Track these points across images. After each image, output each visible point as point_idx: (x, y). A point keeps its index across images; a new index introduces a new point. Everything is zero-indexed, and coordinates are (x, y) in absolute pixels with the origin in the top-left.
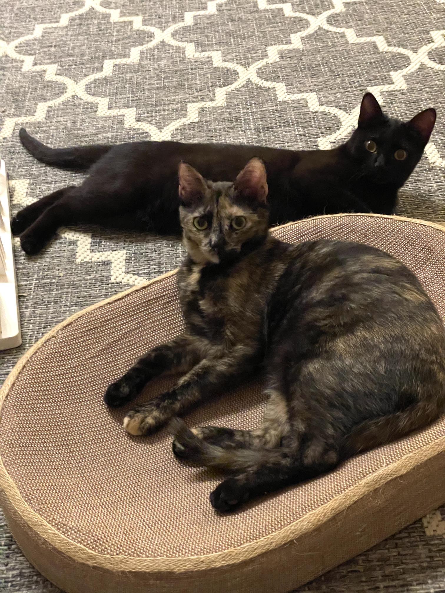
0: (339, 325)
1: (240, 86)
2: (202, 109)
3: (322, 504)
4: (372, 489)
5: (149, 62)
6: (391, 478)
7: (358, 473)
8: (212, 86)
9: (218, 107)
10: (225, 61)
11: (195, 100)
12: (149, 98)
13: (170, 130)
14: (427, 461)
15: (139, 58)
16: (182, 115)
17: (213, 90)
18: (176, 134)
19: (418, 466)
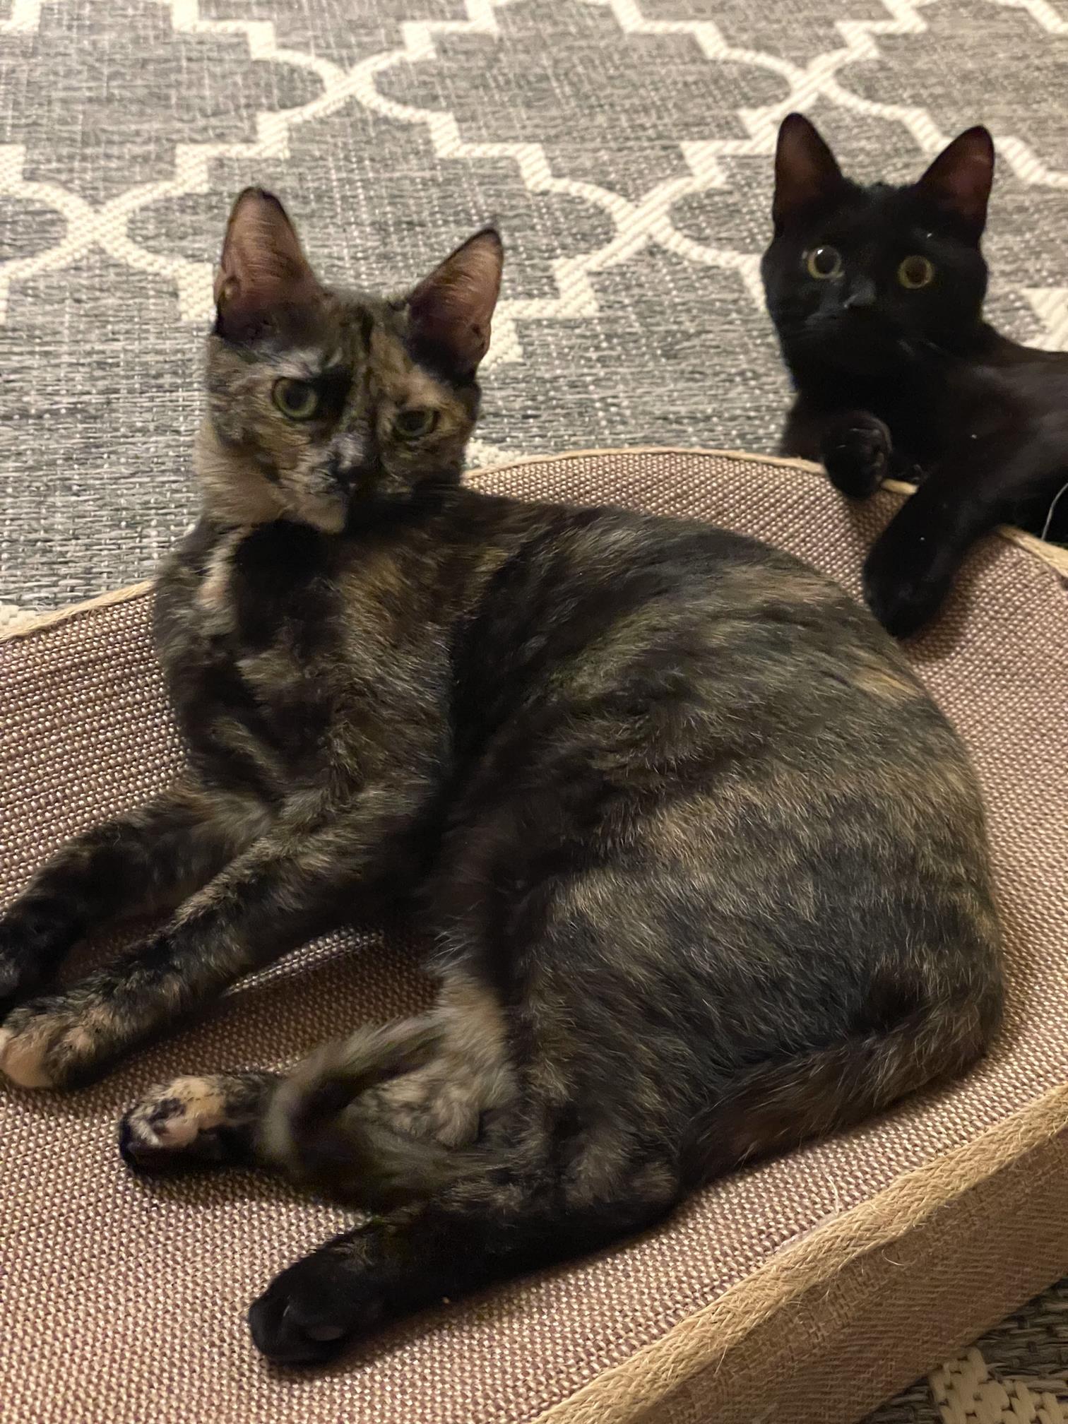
0: (664, 769)
1: (329, 112)
2: (220, 163)
3: (644, 1343)
4: (800, 1287)
5: (67, 33)
6: (859, 1250)
7: (754, 1233)
8: (248, 106)
9: (266, 160)
10: (284, 46)
11: (198, 137)
12: (63, 122)
13: (123, 209)
14: (965, 1194)
15: (37, 21)
16: (160, 172)
17: (251, 117)
18: (143, 222)
19: (940, 1210)
